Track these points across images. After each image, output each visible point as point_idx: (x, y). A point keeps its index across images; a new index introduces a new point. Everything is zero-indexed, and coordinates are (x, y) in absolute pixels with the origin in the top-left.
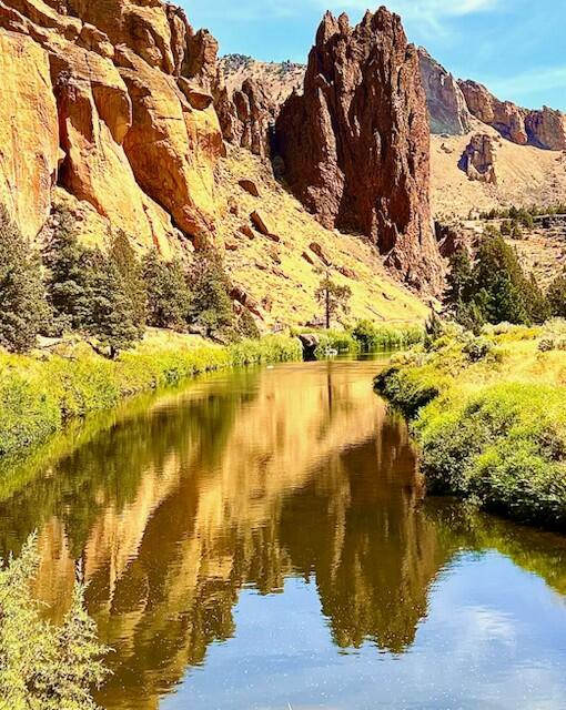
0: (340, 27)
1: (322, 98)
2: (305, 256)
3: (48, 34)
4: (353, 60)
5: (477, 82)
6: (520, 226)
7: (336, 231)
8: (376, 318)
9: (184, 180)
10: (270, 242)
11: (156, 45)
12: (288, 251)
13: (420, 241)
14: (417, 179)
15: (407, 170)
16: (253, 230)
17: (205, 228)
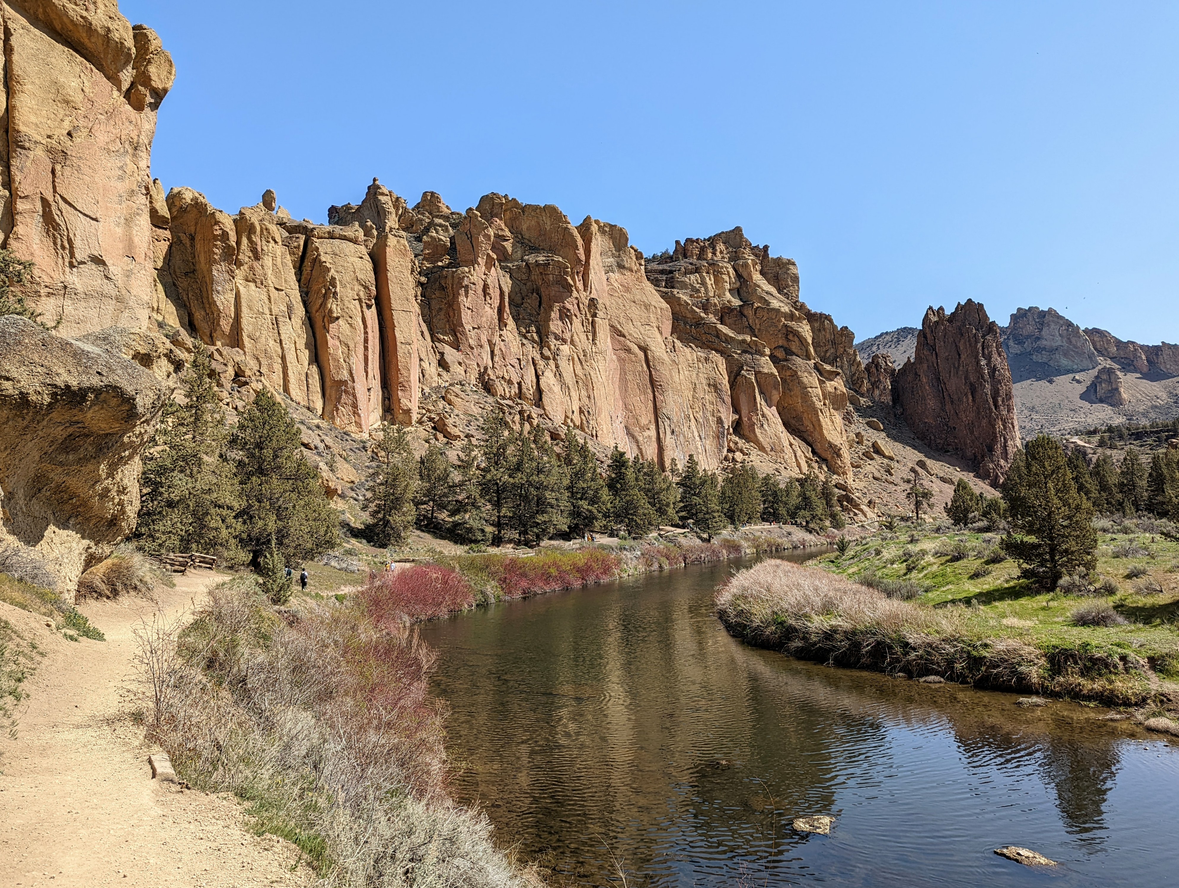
0: (939, 316)
6: (1116, 439)
9: (820, 425)
12: (900, 466)
13: (1006, 456)
14: (1002, 413)
15: (993, 407)
16: (874, 454)
17: (834, 455)
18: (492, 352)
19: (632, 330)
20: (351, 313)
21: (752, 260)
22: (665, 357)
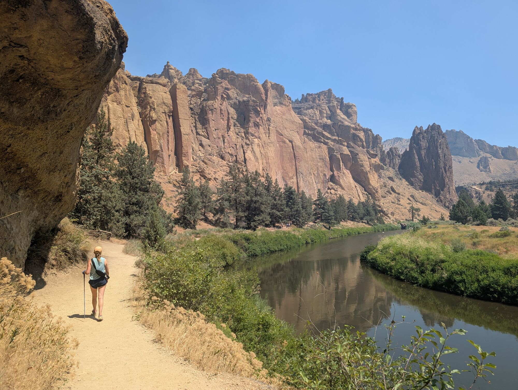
0: (420, 130)
1: (415, 152)
2: (408, 199)
3: (329, 142)
4: (425, 139)
5: (482, 139)
6: (493, 187)
7: (420, 191)
8: (432, 218)
9: (368, 178)
10: (397, 195)
11: (361, 141)
12: (403, 197)
13: (449, 193)
14: (448, 174)
15: (444, 171)
16: (391, 192)
17: (375, 192)
18: (224, 141)
19: (286, 133)
20: (161, 119)
21: (336, 104)
22: (301, 146)
